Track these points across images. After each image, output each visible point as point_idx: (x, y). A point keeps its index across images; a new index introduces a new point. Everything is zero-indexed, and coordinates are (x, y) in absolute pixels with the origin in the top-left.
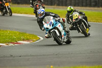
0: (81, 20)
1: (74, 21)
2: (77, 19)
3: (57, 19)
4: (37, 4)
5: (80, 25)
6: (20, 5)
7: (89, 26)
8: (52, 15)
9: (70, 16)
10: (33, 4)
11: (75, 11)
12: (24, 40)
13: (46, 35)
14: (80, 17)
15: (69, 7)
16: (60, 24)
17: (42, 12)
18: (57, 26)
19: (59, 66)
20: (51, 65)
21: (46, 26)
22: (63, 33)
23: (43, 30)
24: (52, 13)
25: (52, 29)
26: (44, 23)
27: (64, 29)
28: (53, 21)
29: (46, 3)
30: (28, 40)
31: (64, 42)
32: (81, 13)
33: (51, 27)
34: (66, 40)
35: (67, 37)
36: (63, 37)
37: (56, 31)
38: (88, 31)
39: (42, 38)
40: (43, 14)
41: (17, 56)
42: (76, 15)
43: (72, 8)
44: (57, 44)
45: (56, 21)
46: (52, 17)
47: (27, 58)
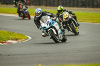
0: (70, 19)
1: (64, 20)
2: (67, 18)
3: (54, 19)
4: (20, 4)
5: (70, 24)
6: (9, 5)
7: (79, 25)
8: (49, 14)
9: (60, 15)
10: (16, 4)
11: (65, 11)
12: (12, 39)
13: (43, 34)
14: (70, 17)
15: (59, 7)
16: (56, 23)
17: (39, 12)
18: (54, 25)
19: (47, 64)
20: (40, 63)
21: (43, 25)
22: (59, 32)
23: (41, 29)
24: (49, 13)
25: (49, 28)
26: (41, 22)
27: (60, 28)
28: (50, 21)
29: (34, 3)
30: (16, 39)
31: (60, 40)
32: (70, 13)
33: (48, 26)
34: (62, 38)
35: (63, 35)
36: (59, 36)
37: (53, 30)
38: (77, 30)
39: (30, 38)
40: (40, 13)
41: (6, 55)
42: (66, 15)
43: (62, 8)
44: (54, 42)
45: (53, 20)
46: (49, 17)
47: (17, 56)
